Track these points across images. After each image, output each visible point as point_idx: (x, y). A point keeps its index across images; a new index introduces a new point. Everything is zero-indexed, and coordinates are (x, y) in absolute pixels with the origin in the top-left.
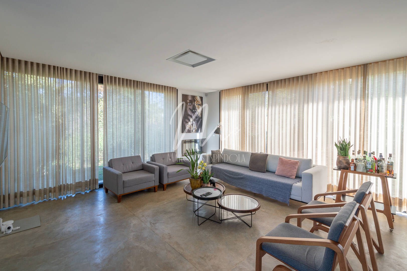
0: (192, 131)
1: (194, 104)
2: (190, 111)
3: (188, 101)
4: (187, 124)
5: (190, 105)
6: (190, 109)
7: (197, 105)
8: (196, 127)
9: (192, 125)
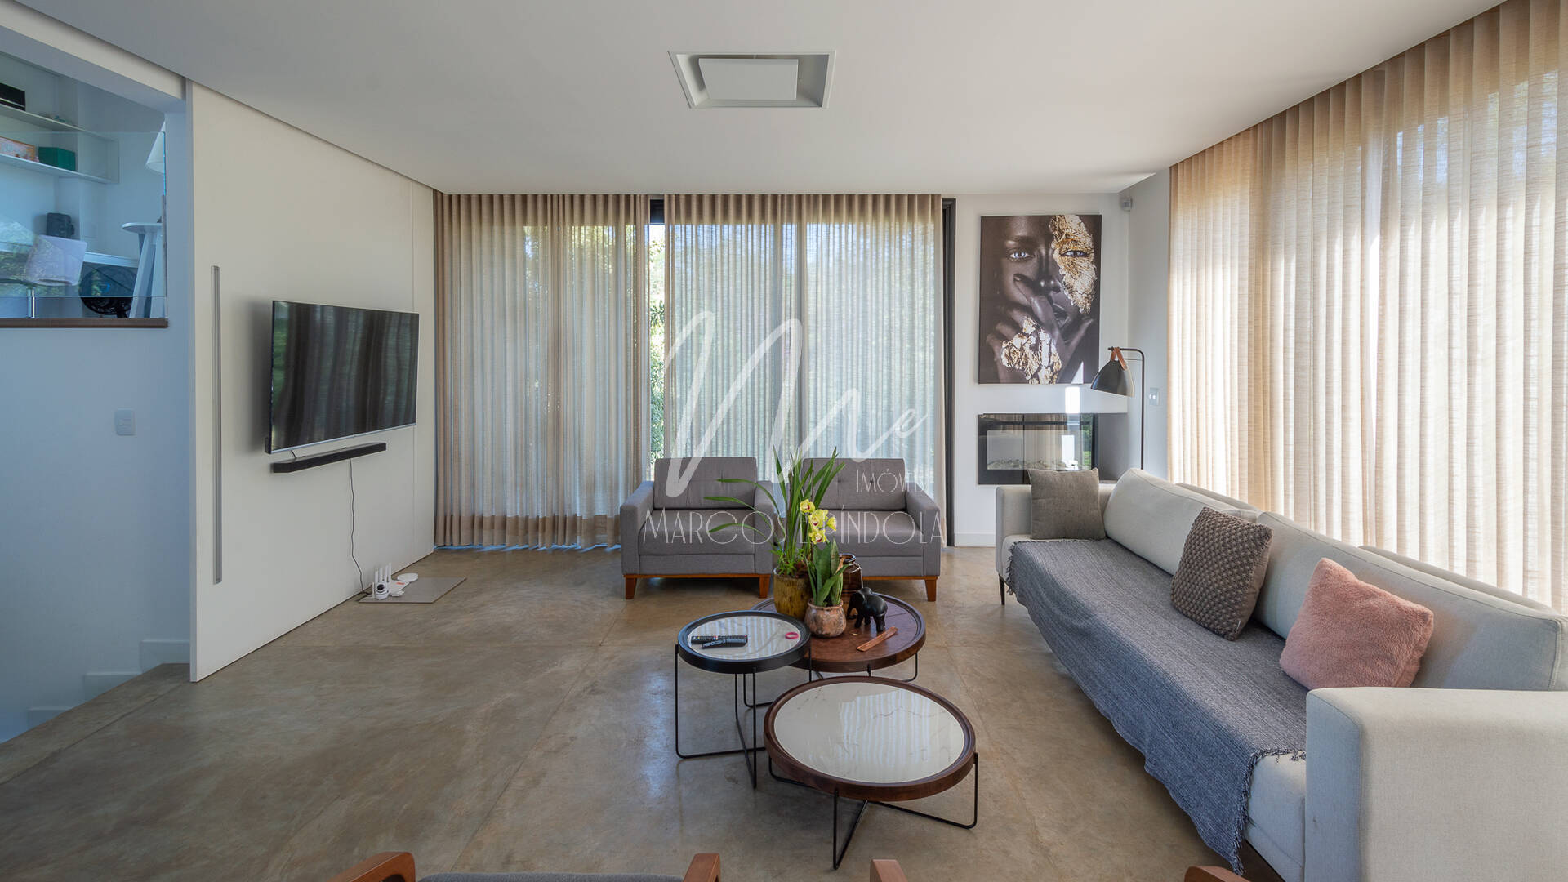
0: (1035, 376)
1: (1043, 252)
2: (1020, 286)
3: (1011, 243)
4: (1004, 345)
5: (1022, 260)
6: (1023, 279)
7: (1063, 255)
8: (1056, 358)
9: (1035, 348)
